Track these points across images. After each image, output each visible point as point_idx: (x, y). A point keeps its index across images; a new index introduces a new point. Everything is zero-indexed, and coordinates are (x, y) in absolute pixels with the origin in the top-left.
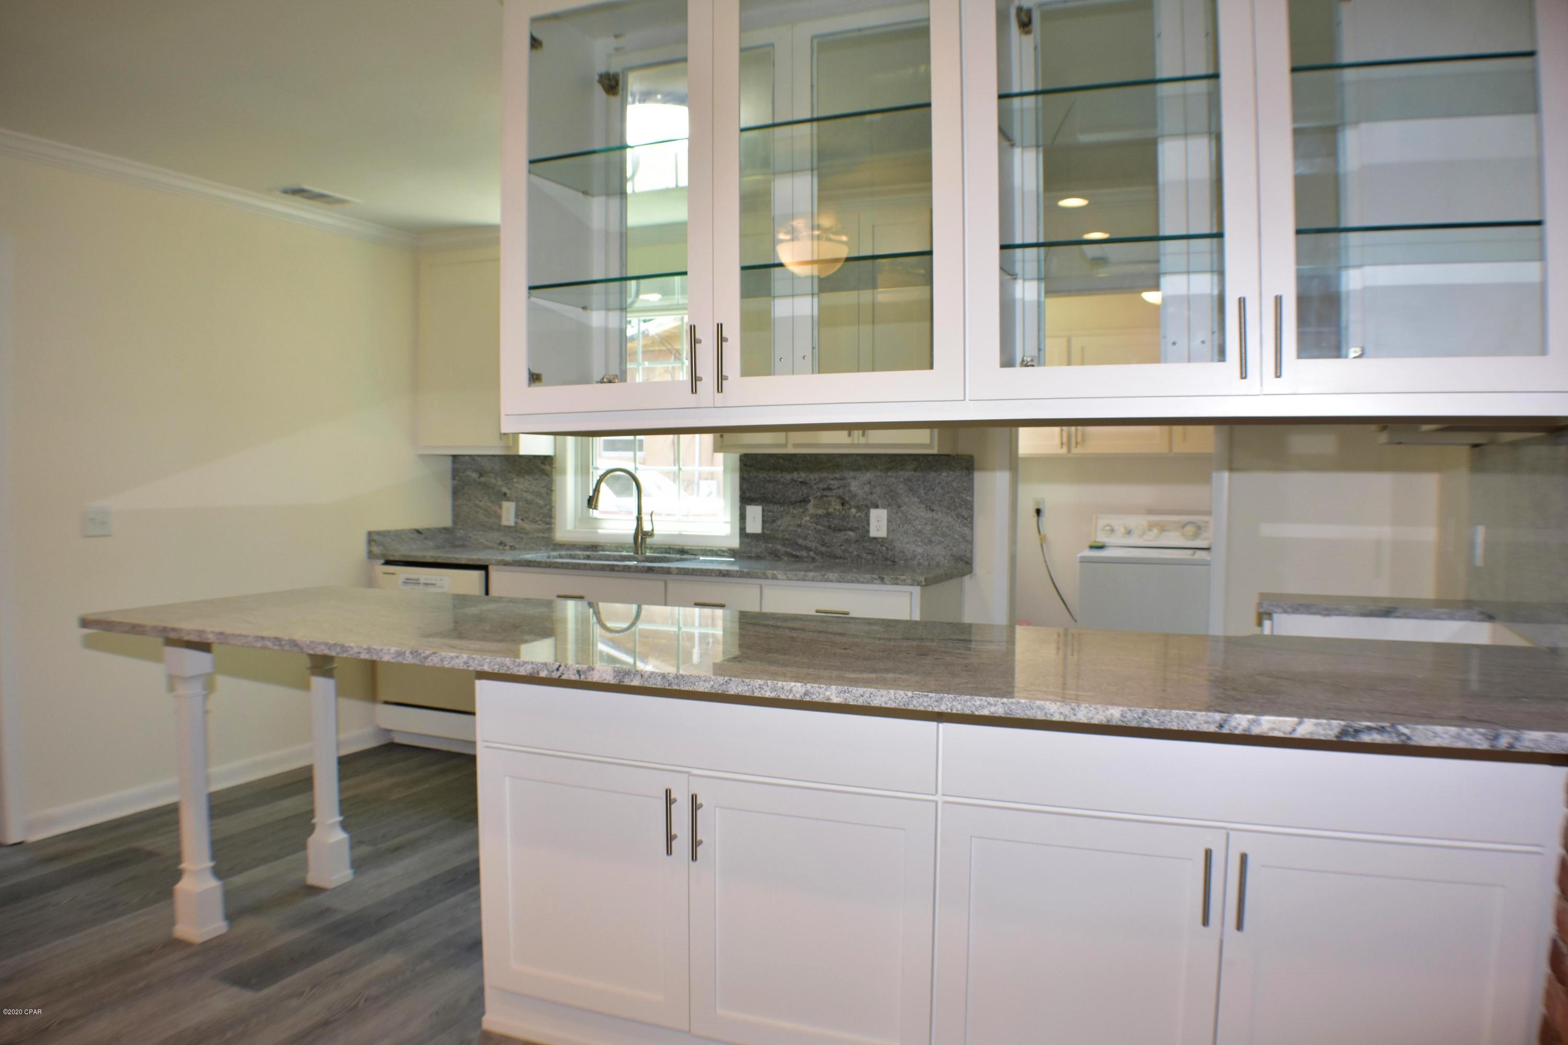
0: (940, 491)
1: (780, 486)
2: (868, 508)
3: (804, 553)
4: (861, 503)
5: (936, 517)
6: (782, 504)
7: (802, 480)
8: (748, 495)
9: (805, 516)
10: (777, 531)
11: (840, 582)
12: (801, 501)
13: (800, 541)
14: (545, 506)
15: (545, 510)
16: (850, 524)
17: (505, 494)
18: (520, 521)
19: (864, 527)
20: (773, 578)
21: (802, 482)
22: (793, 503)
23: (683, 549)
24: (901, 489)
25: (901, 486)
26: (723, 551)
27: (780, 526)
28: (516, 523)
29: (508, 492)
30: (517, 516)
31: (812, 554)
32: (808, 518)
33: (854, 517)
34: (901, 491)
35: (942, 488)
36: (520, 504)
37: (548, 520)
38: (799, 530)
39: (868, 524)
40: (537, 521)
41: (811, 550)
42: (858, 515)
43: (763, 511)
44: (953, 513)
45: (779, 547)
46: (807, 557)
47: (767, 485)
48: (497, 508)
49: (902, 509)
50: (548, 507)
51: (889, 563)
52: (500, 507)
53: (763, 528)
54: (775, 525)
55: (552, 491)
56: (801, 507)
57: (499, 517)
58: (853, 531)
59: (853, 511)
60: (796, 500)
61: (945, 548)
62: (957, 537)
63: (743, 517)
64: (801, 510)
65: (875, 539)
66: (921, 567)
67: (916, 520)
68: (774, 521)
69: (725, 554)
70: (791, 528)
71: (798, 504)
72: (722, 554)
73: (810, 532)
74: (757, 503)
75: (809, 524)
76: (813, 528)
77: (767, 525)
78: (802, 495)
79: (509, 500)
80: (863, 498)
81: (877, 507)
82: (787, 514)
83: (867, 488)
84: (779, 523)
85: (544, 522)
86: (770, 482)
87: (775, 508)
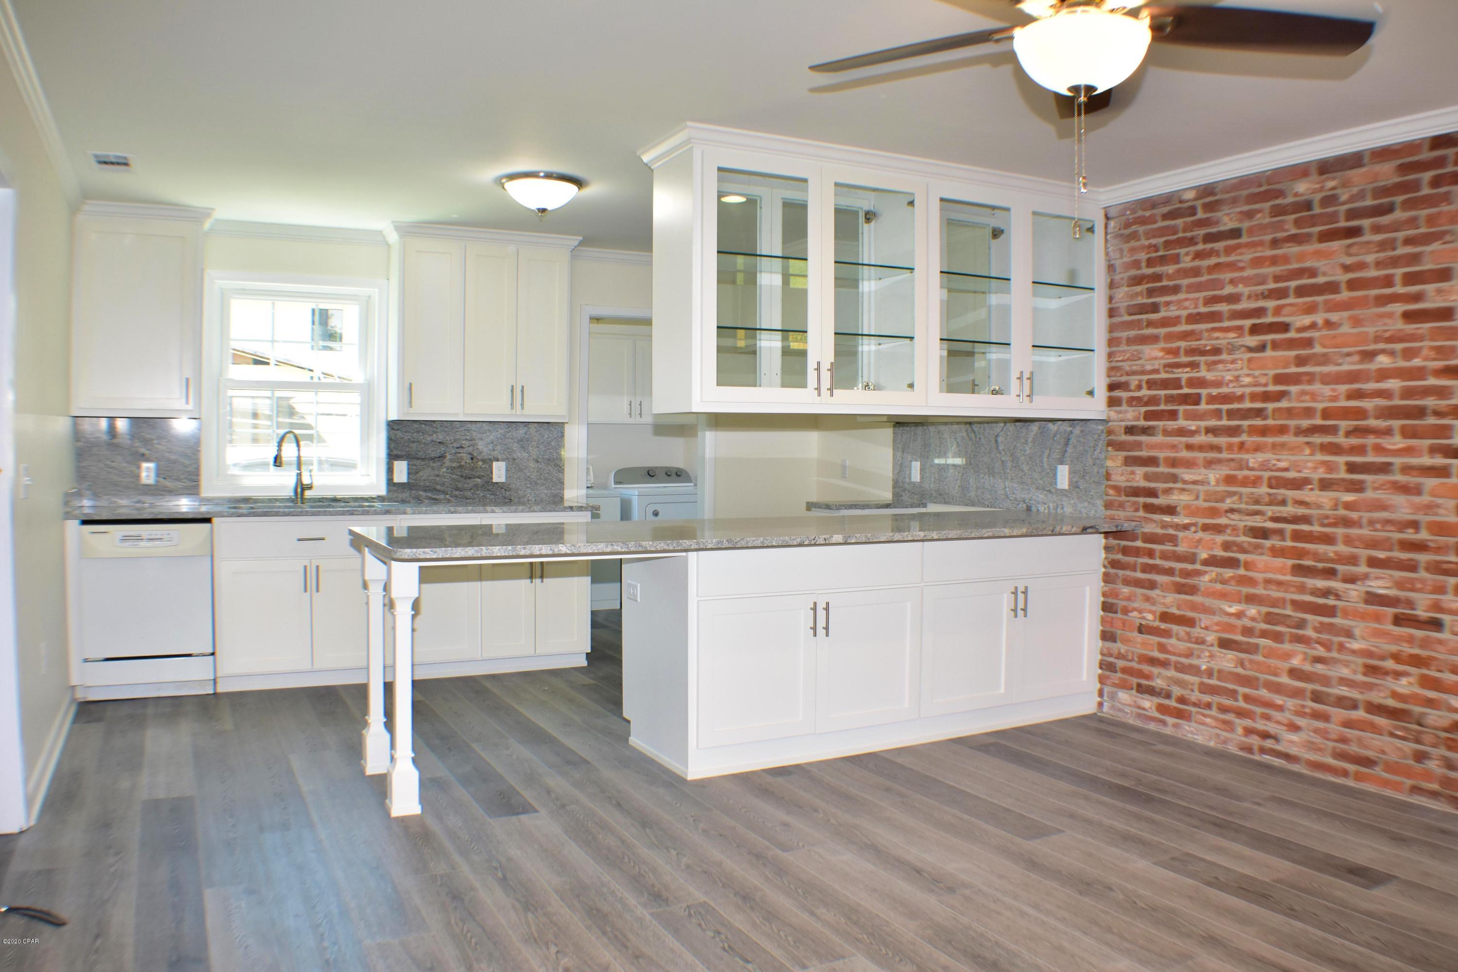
0: (543, 448)
1: (422, 446)
2: (491, 461)
3: (442, 496)
4: (486, 457)
5: (540, 466)
6: (423, 459)
7: (440, 441)
8: (395, 452)
9: (442, 468)
10: (420, 480)
11: (542, 512)
12: (440, 457)
13: (438, 487)
14: (191, 464)
15: (191, 469)
16: (478, 473)
17: (143, 455)
18: (161, 480)
19: (488, 475)
20: (492, 512)
21: (440, 443)
22: (433, 459)
23: (335, 498)
24: (515, 447)
25: (516, 445)
26: (373, 498)
27: (421, 477)
28: (157, 481)
29: (147, 452)
30: (158, 475)
31: (448, 496)
32: (444, 470)
33: (481, 468)
34: (515, 449)
35: (545, 446)
36: (161, 463)
37: (194, 478)
38: (438, 479)
39: (492, 473)
40: (182, 479)
41: (447, 494)
42: (484, 466)
43: (408, 465)
44: (552, 464)
45: (421, 493)
46: (444, 499)
47: (411, 445)
48: (133, 468)
49: (516, 461)
50: (195, 466)
51: (507, 500)
52: (139, 467)
53: (409, 478)
54: (418, 475)
55: (199, 451)
56: (439, 461)
57: (138, 476)
58: (480, 478)
59: (480, 463)
60: (436, 456)
61: (546, 488)
62: (554, 480)
63: (390, 470)
64: (440, 464)
65: (497, 483)
66: (530, 502)
67: (526, 469)
68: (417, 473)
69: (375, 500)
70: (430, 478)
71: (436, 459)
72: (372, 500)
73: (446, 480)
74: (402, 459)
75: (446, 474)
76: (448, 477)
77: (410, 476)
78: (440, 452)
79: (148, 460)
80: (488, 454)
81: (498, 460)
82: (428, 467)
83: (490, 447)
84: (421, 474)
85: (190, 480)
86: (413, 442)
87: (418, 462)
